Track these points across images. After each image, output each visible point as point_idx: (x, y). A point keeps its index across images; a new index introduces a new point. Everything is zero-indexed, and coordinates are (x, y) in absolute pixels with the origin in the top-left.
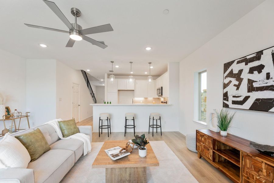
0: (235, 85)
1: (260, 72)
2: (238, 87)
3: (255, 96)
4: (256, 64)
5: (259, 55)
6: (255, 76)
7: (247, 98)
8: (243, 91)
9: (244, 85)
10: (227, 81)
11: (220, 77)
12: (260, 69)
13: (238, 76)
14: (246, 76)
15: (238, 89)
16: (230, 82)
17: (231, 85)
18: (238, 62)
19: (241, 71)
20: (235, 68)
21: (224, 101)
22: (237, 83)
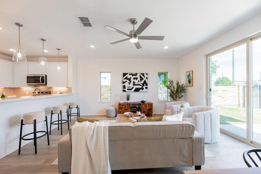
0: (128, 83)
1: (137, 80)
2: (130, 83)
3: (135, 87)
4: (135, 77)
5: (136, 74)
6: (135, 81)
7: (133, 88)
8: (131, 85)
9: (132, 83)
10: (125, 80)
11: (121, 78)
12: (137, 79)
13: (130, 79)
14: (132, 80)
15: (129, 84)
16: (126, 81)
18: (130, 74)
19: (130, 78)
20: (129, 76)
21: (124, 89)
22: (129, 82)
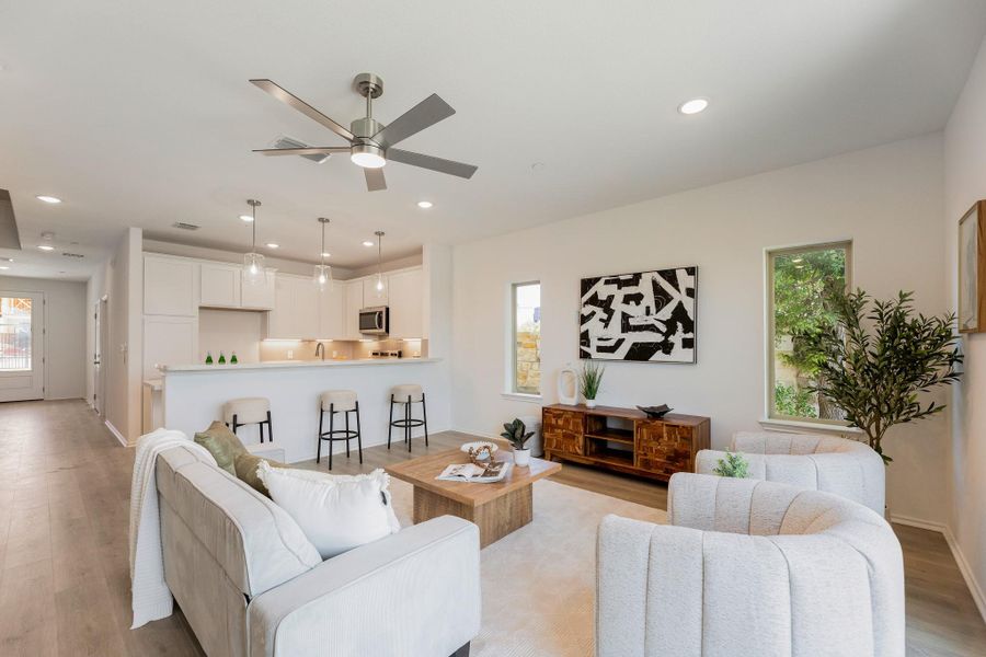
0: (601, 320)
1: (638, 304)
2: (606, 323)
3: (632, 338)
4: (632, 290)
5: (636, 279)
6: (631, 309)
7: (620, 342)
8: (614, 331)
9: (616, 320)
10: (587, 310)
11: (573, 302)
12: (638, 298)
13: (606, 305)
14: (618, 306)
15: (606, 326)
16: (593, 313)
17: (595, 319)
18: (607, 282)
19: (611, 298)
20: (603, 291)
21: (583, 348)
22: (605, 316)
